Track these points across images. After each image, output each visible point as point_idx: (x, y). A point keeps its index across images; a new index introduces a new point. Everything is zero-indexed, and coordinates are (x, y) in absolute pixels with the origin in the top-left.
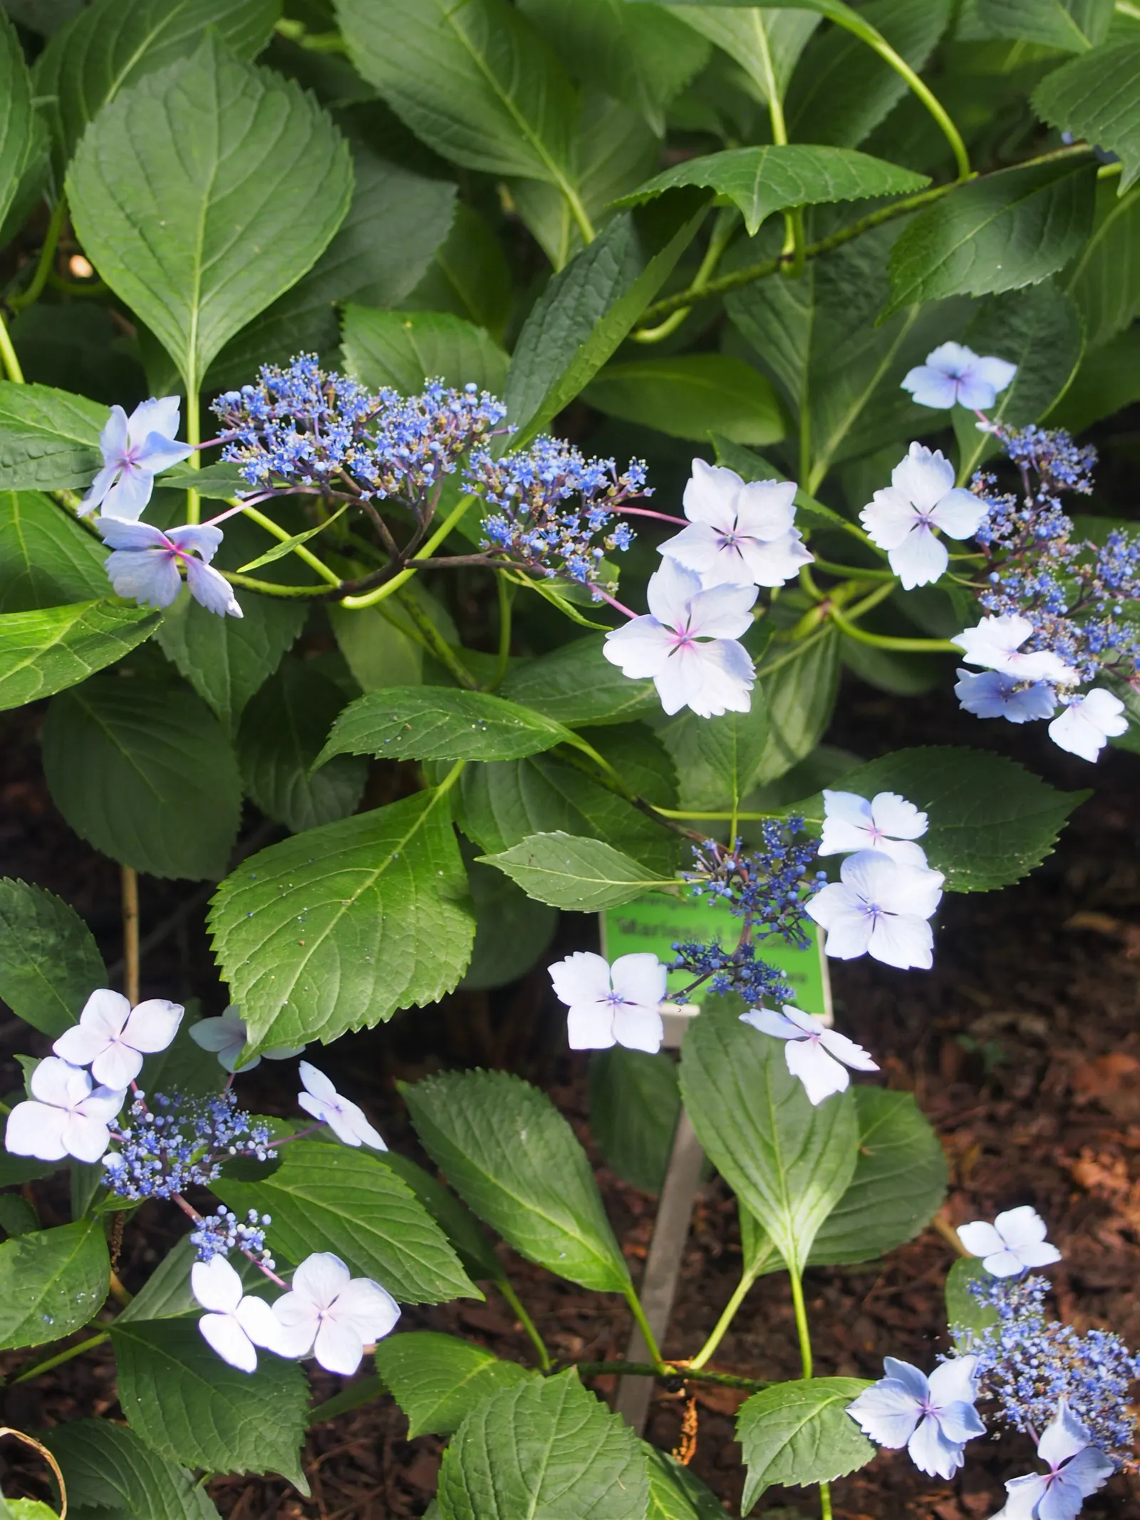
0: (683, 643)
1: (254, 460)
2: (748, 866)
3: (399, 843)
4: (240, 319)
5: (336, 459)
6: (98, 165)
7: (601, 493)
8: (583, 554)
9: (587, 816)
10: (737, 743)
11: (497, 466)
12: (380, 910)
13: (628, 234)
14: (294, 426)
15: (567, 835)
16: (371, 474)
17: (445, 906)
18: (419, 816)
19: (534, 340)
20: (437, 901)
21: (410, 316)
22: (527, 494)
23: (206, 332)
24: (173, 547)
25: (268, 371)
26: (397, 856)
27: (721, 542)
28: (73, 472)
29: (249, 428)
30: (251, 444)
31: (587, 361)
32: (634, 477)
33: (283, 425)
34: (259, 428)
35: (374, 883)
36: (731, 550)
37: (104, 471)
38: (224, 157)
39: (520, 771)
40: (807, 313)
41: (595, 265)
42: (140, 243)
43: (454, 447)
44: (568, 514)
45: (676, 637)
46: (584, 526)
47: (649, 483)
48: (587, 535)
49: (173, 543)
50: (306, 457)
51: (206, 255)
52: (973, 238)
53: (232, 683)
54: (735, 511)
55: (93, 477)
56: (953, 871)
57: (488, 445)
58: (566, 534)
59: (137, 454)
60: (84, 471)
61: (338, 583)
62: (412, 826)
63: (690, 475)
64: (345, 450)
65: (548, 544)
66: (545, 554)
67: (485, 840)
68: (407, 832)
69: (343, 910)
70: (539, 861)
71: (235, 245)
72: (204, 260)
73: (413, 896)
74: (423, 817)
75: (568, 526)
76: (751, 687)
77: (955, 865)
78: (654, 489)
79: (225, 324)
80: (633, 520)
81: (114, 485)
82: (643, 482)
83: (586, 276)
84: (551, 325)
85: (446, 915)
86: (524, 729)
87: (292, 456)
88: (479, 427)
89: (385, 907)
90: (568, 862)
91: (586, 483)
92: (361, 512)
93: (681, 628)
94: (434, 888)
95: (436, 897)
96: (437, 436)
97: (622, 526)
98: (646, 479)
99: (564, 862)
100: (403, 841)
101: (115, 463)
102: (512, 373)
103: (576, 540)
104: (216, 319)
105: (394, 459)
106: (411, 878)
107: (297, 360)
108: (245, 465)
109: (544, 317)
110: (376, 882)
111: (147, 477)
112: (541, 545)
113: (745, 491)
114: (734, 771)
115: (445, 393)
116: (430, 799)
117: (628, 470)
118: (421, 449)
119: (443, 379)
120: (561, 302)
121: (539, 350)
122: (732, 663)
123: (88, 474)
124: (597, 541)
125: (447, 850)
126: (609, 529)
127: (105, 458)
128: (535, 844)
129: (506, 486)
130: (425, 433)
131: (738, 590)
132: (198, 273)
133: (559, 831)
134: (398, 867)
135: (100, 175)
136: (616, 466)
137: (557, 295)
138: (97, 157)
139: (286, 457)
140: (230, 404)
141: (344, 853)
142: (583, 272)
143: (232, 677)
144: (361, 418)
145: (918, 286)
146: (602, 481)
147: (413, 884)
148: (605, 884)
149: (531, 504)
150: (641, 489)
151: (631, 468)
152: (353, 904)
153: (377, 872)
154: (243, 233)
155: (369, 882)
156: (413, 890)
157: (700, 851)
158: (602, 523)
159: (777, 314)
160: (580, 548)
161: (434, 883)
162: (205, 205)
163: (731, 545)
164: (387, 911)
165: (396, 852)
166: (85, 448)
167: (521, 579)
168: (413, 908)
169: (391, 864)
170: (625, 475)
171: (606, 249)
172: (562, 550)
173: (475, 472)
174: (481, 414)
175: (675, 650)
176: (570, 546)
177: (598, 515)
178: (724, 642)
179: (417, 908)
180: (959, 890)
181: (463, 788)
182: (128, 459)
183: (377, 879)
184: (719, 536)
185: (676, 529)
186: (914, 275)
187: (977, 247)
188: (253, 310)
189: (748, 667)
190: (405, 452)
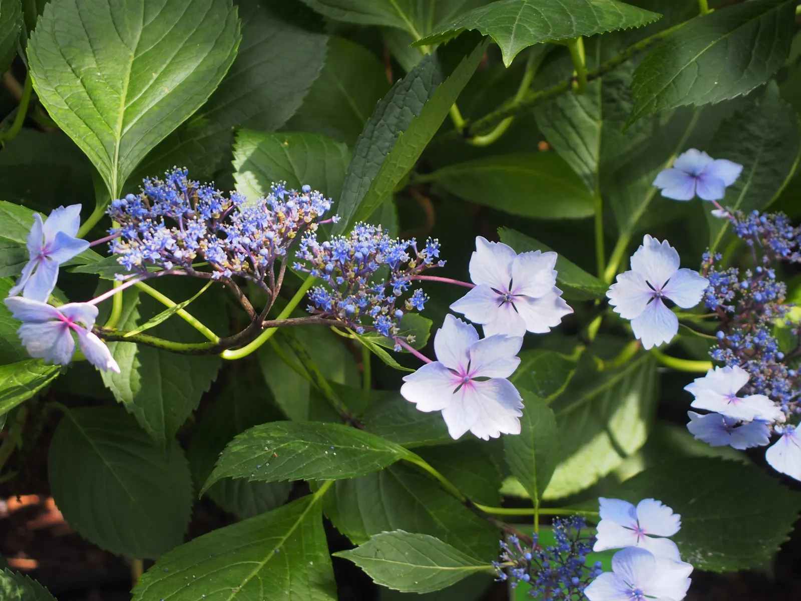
0: (464, 382)
1: (128, 251)
2: (542, 556)
3: (281, 540)
4: (151, 143)
5: (191, 248)
6: (53, 34)
7: (404, 266)
8: (386, 315)
9: (432, 513)
10: (536, 458)
11: (322, 248)
12: (261, 595)
13: (434, 67)
14: (163, 224)
15: (406, 533)
16: (221, 258)
17: (314, 590)
18: (297, 519)
19: (366, 150)
20: (308, 586)
21: (287, 136)
22: (345, 269)
23: (125, 153)
24: (66, 319)
25: (150, 182)
26: (278, 551)
27: (499, 300)
28: (8, 265)
29: (129, 226)
30: (130, 238)
31: (395, 165)
32: (430, 253)
33: (155, 223)
34: (136, 226)
35: (258, 572)
36: (507, 306)
37: (30, 262)
38: (148, 23)
39: (381, 478)
40: (597, 125)
41: (411, 91)
42: (82, 89)
43: (289, 234)
44: (376, 284)
45: (459, 378)
46: (389, 292)
47: (442, 257)
48: (391, 299)
49: (66, 317)
50: (169, 248)
51: (129, 97)
52: (696, 61)
53: (165, 417)
54: (511, 275)
55: (22, 268)
56: (710, 554)
57: (315, 232)
58: (375, 299)
59: (50, 249)
60: (16, 264)
61: (217, 340)
62: (292, 525)
63: (474, 249)
64: (199, 240)
65: (359, 307)
66: (357, 315)
67: (352, 534)
68: (288, 530)
69: (233, 595)
70: (383, 554)
71: (152, 87)
72: (127, 101)
73: (288, 583)
74: (301, 518)
75: (375, 293)
76: (520, 415)
77: (712, 549)
78: (446, 261)
79: (141, 146)
80: (428, 287)
81: (33, 273)
82: (437, 256)
83: (404, 100)
84: (378, 137)
85: (314, 596)
86: (368, 451)
87: (158, 247)
88: (308, 219)
89: (265, 592)
90: (407, 553)
91: (390, 259)
92: (224, 286)
93: (463, 371)
94: (305, 576)
95: (306, 583)
96: (275, 227)
97: (419, 292)
98: (439, 254)
99: (403, 554)
100: (284, 538)
101: (35, 257)
102: (349, 175)
103: (384, 304)
104: (134, 143)
105: (240, 246)
106: (288, 568)
107: (170, 173)
108: (123, 255)
109: (373, 132)
110: (260, 572)
111: (55, 267)
112: (351, 308)
113: (517, 260)
114: (534, 479)
115: (286, 193)
116: (308, 504)
117: (425, 248)
118: (260, 237)
119: (285, 183)
120: (385, 121)
121: (369, 158)
122: (505, 397)
123: (17, 266)
124: (400, 303)
125: (317, 544)
126: (407, 295)
127: (30, 253)
128: (381, 540)
129: (326, 264)
130: (265, 225)
131: (507, 339)
132: (122, 109)
133: (399, 530)
134: (279, 560)
135: (55, 41)
136: (417, 244)
137: (383, 115)
138: (53, 27)
139: (153, 248)
140: (117, 208)
141: (238, 550)
142: (401, 97)
143: (165, 412)
144: (215, 215)
145: (653, 101)
146: (405, 257)
147: (289, 573)
148: (437, 570)
149: (345, 277)
150: (435, 261)
151: (427, 246)
152: (240, 590)
153: (262, 563)
154: (157, 79)
155: (255, 572)
156: (288, 578)
157: (506, 544)
158: (402, 289)
159: (574, 127)
160: (385, 309)
161: (305, 572)
162: (131, 60)
163: (507, 302)
164: (266, 596)
165: (277, 548)
166: (16, 246)
167: (349, 333)
168: (287, 593)
169: (273, 557)
170: (423, 250)
171: (419, 78)
172: (371, 312)
173: (304, 253)
174: (310, 209)
175: (460, 386)
176: (377, 308)
177: (401, 282)
178: (498, 381)
179: (291, 592)
180: (714, 569)
181: (337, 492)
182: (42, 253)
183: (261, 570)
184: (498, 296)
185: (464, 291)
186: (650, 92)
187: (699, 68)
188: (161, 136)
189: (519, 400)
190: (247, 241)
